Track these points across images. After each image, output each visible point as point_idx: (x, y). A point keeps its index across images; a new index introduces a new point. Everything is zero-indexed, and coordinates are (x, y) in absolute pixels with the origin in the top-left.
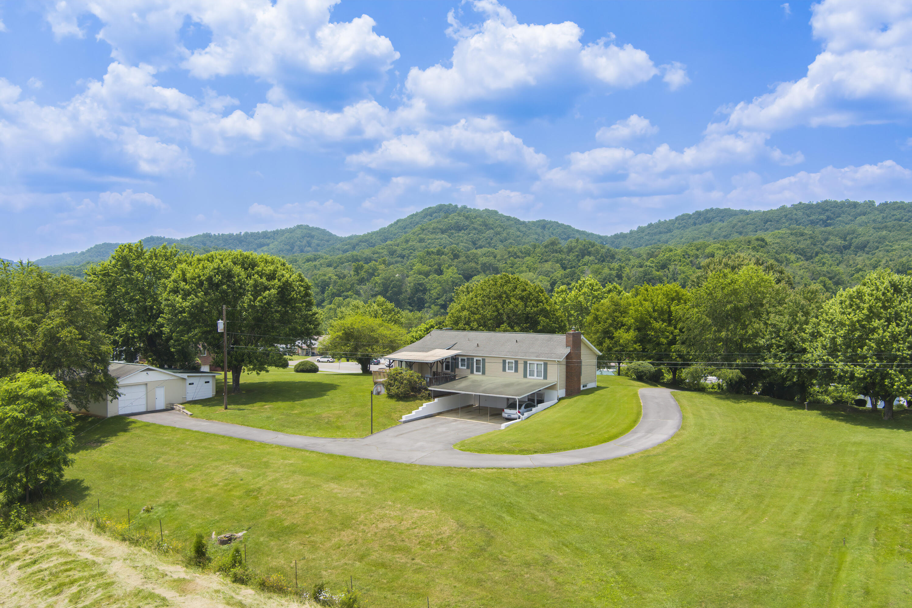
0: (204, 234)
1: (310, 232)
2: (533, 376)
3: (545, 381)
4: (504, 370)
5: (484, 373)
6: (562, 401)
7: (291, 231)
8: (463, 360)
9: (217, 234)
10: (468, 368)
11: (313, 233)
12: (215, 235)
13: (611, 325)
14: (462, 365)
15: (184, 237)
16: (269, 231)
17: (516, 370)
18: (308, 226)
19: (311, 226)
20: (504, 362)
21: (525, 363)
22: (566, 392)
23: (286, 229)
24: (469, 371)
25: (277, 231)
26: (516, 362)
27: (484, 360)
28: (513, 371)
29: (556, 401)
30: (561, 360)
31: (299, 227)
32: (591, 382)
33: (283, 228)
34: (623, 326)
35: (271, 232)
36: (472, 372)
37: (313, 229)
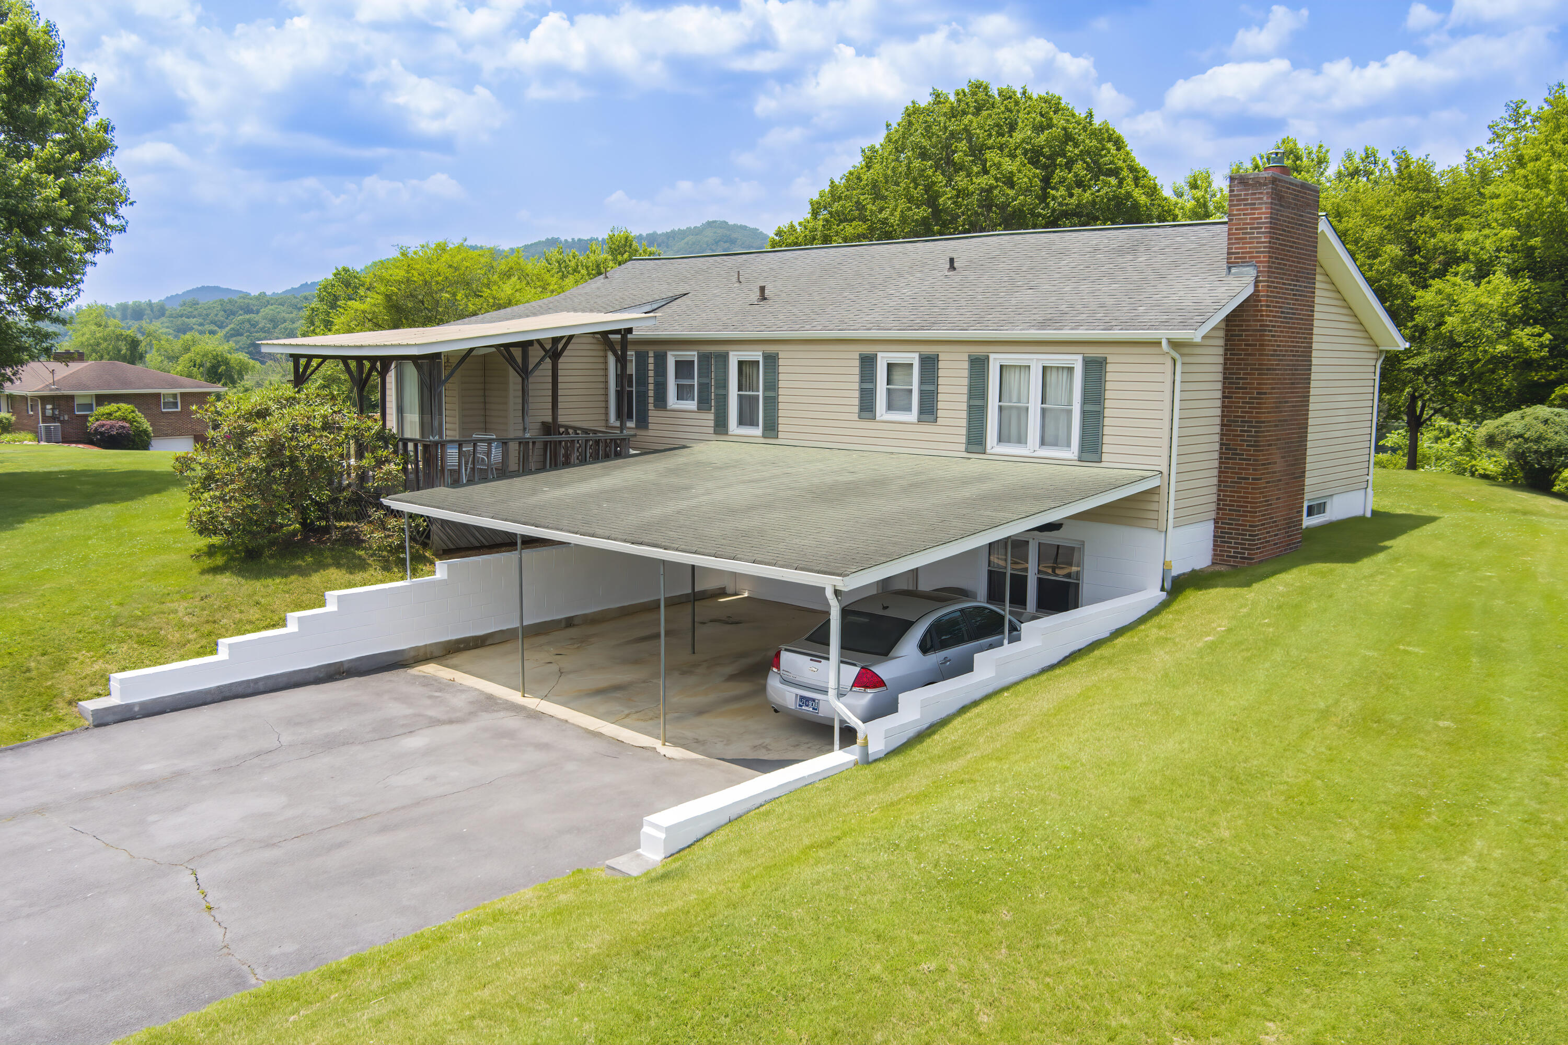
0: (548, 239)
1: (728, 233)
2: (1021, 440)
3: (1090, 471)
4: (867, 406)
5: (771, 429)
6: (1194, 598)
7: (697, 231)
8: (683, 368)
9: (570, 240)
10: (704, 404)
11: (734, 235)
12: (566, 241)
13: (1400, 265)
14: (683, 392)
15: (514, 246)
16: (659, 232)
17: (928, 409)
18: (726, 223)
19: (731, 222)
20: (868, 363)
21: (978, 366)
22: (1220, 539)
23: (689, 229)
24: (709, 418)
25: (673, 232)
26: (929, 365)
27: (771, 360)
28: (913, 416)
29: (1154, 595)
30: (1197, 336)
31: (710, 224)
32: (1349, 487)
33: (684, 228)
34: (1458, 261)
35: (663, 234)
36: (721, 426)
37: (735, 227)
